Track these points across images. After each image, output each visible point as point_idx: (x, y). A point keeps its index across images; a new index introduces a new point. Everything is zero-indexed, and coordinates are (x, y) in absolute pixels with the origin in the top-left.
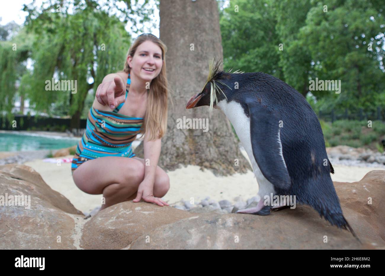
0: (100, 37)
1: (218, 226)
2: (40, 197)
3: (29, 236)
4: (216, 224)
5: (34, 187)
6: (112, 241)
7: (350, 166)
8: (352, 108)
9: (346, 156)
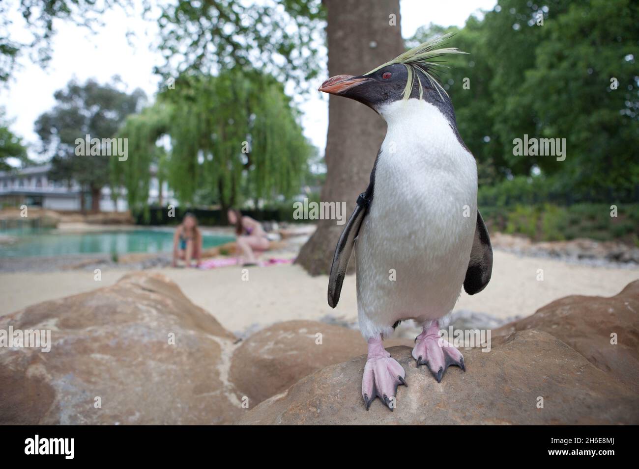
0: (254, 103)
1: (410, 368)
2: (178, 315)
3: (164, 367)
4: (408, 366)
5: (169, 302)
6: (269, 374)
7: (594, 267)
8: (596, 186)
9: (588, 253)
